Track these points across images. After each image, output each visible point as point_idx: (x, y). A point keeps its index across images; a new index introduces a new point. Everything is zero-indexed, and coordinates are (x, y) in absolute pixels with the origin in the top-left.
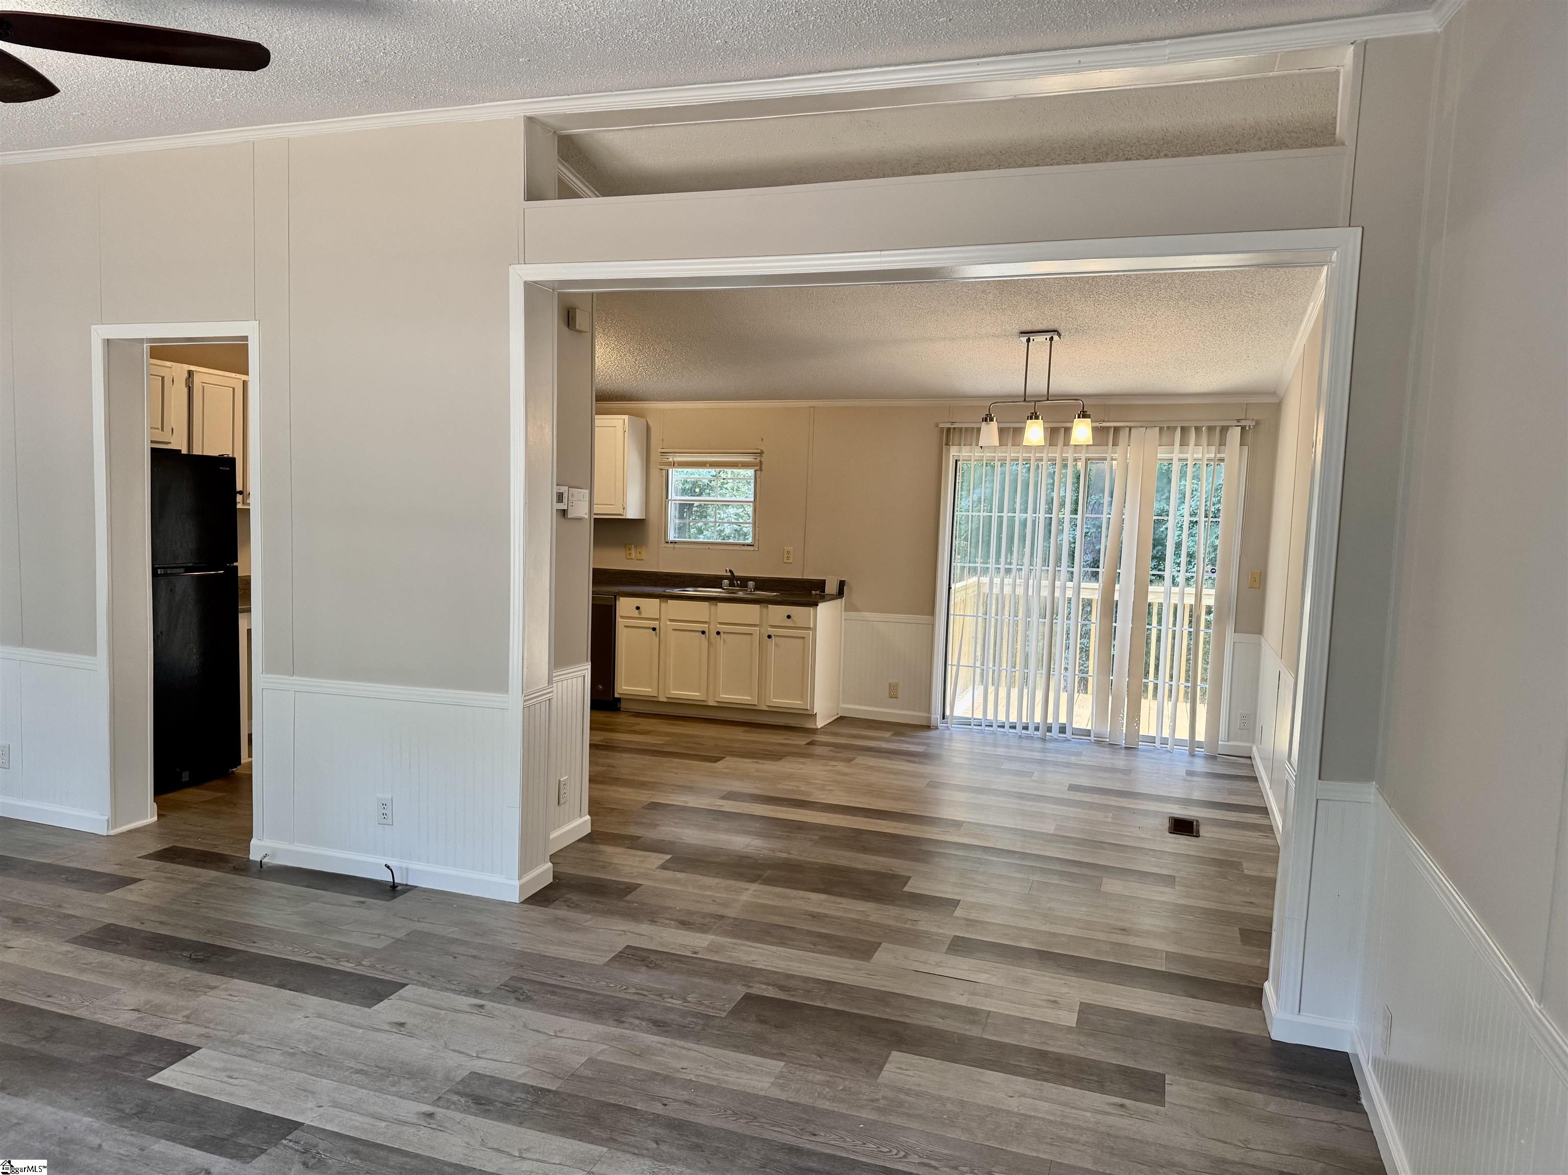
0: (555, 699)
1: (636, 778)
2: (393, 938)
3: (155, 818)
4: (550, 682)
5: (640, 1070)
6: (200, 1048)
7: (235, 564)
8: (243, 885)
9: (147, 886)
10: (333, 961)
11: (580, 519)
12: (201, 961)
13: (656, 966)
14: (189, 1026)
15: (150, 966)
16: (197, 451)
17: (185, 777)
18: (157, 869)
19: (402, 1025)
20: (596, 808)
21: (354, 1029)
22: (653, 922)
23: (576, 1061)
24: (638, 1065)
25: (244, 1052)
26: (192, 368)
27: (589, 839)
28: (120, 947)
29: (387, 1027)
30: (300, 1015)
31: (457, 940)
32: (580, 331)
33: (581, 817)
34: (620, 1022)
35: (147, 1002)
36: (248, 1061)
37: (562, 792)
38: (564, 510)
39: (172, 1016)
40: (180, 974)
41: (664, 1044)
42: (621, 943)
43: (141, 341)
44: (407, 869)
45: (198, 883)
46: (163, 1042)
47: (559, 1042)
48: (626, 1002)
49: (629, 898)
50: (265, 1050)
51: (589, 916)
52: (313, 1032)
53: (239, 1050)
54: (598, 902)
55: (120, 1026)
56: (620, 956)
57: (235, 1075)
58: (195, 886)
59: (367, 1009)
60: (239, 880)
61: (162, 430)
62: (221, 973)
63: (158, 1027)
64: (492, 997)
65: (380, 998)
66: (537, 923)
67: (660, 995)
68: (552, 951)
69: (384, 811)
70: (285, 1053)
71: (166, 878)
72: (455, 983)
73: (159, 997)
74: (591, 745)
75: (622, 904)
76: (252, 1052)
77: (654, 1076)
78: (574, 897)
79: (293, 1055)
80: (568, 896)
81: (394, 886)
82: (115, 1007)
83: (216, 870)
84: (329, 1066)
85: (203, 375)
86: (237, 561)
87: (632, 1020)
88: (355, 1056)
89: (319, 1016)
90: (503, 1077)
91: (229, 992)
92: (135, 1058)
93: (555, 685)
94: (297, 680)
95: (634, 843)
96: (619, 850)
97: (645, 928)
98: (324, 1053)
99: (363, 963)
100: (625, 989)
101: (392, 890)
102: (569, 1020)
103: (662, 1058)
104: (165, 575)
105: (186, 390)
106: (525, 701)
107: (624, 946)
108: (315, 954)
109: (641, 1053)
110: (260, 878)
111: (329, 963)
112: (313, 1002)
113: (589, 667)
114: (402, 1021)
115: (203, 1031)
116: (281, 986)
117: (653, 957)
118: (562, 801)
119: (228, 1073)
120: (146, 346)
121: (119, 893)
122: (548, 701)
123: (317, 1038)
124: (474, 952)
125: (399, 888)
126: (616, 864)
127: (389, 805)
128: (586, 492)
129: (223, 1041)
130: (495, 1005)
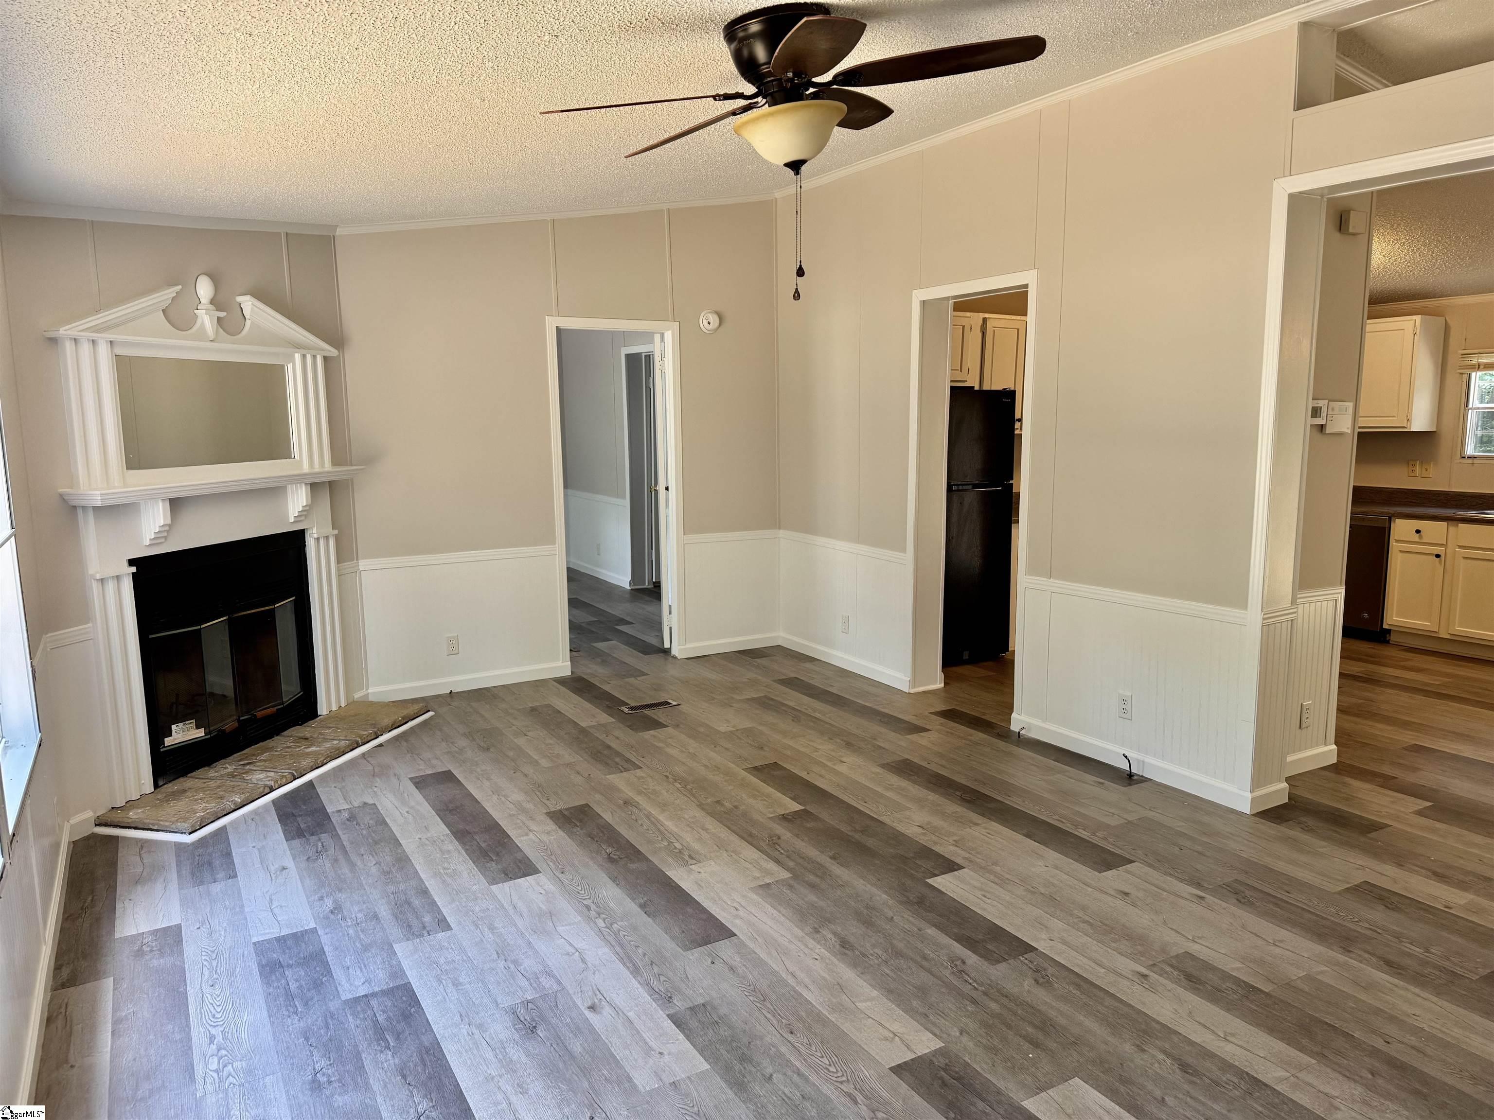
0: (1300, 620)
1: (1399, 716)
2: (1126, 819)
3: (942, 685)
4: (1294, 602)
5: (1364, 1001)
6: (964, 868)
7: (1011, 482)
8: (1004, 749)
9: (933, 736)
10: (1073, 827)
11: (1341, 434)
12: (969, 802)
13: (1394, 908)
14: (957, 849)
15: (932, 797)
16: (986, 387)
17: (966, 655)
18: (942, 724)
19: (1127, 894)
20: (1342, 738)
21: (1084, 886)
22: (1400, 865)
23: (1295, 973)
24: (1363, 996)
25: (996, 880)
26: (987, 315)
27: (1334, 768)
28: (913, 778)
29: (1113, 893)
30: (1041, 863)
31: (1186, 834)
32: (1354, 234)
33: (1326, 745)
34: (1347, 951)
35: (929, 823)
36: (998, 887)
37: (1305, 716)
38: (1322, 425)
39: (946, 838)
40: (954, 808)
41: (1396, 986)
42: (1358, 878)
43: (947, 298)
44: (1143, 762)
45: (970, 741)
46: (939, 856)
47: (1278, 950)
48: (1356, 934)
49: (1373, 835)
50: (1012, 883)
51: (1324, 843)
52: (1051, 880)
53: (992, 877)
54: (1336, 831)
55: (910, 835)
56: (1355, 890)
57: (988, 895)
58: (967, 742)
59: (1097, 873)
60: (1001, 744)
61: (961, 371)
62: (983, 815)
63: (935, 843)
64: (1214, 892)
65: (1109, 867)
66: (1266, 837)
67: (1398, 938)
68: (1281, 866)
69: (1125, 707)
70: (1027, 890)
71: (948, 732)
72: (1178, 871)
73: (937, 822)
74: (1341, 674)
75: (1362, 839)
76: (1001, 882)
77: (1378, 1012)
78: (1311, 822)
79: (1033, 893)
80: (1303, 819)
81: (1130, 775)
82: (906, 820)
83: (984, 732)
84: (1061, 910)
85: (996, 320)
86: (1012, 479)
87: (1362, 953)
88: (1084, 908)
89: (1056, 867)
90: (1216, 965)
91: (987, 831)
92: (918, 862)
93: (1301, 607)
94: (1056, 584)
95: (1386, 782)
96: (1367, 786)
97: (1390, 870)
98: (1058, 899)
99: (1097, 834)
100: (1357, 922)
101: (1130, 778)
102: (1291, 934)
103: (1391, 998)
104: (958, 490)
105: (980, 335)
106: (1264, 619)
107: (1362, 880)
108: (1057, 817)
109: (1370, 986)
110: (1017, 746)
111: (1067, 827)
112: (1052, 855)
113: (1343, 591)
114: (1127, 891)
115: (967, 855)
116: (1028, 836)
117: (1395, 899)
118: (1304, 725)
119: (983, 893)
120: (951, 302)
121: (914, 737)
122: (1290, 623)
123: (1053, 885)
124: (1200, 849)
125: (1135, 777)
126: (1360, 799)
127: (1129, 700)
128: (1350, 405)
129: (981, 868)
130: (1216, 901)
